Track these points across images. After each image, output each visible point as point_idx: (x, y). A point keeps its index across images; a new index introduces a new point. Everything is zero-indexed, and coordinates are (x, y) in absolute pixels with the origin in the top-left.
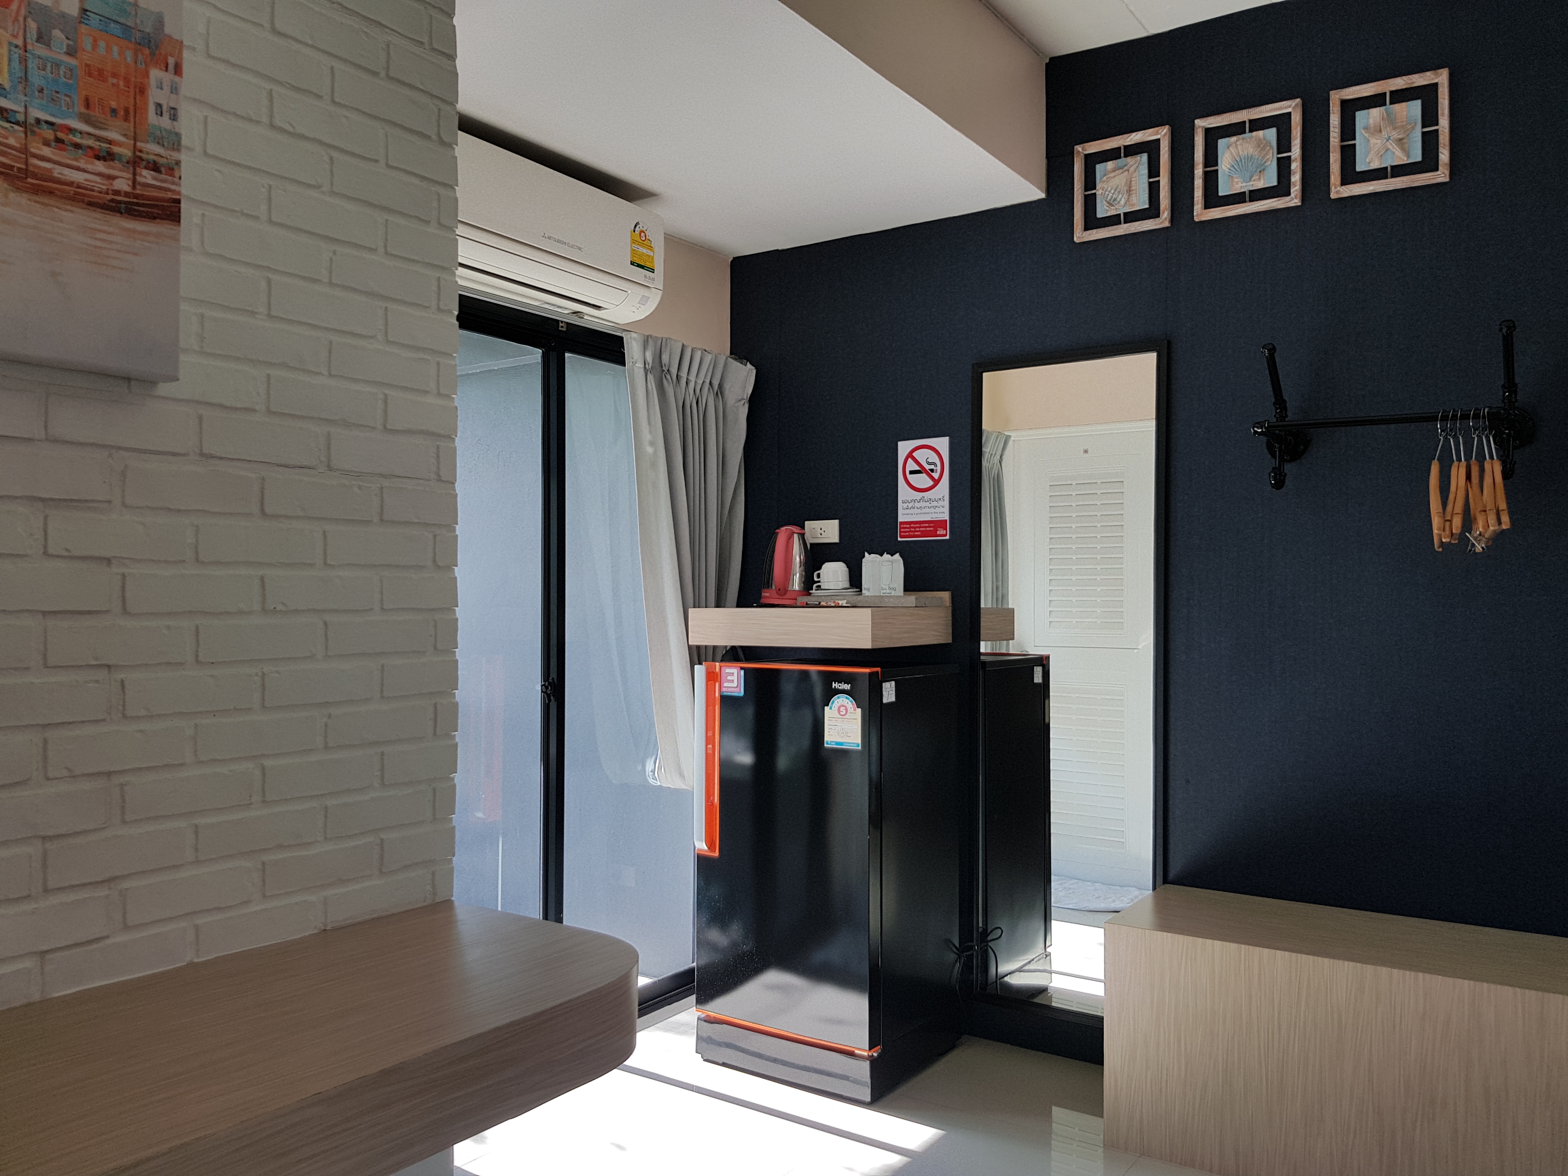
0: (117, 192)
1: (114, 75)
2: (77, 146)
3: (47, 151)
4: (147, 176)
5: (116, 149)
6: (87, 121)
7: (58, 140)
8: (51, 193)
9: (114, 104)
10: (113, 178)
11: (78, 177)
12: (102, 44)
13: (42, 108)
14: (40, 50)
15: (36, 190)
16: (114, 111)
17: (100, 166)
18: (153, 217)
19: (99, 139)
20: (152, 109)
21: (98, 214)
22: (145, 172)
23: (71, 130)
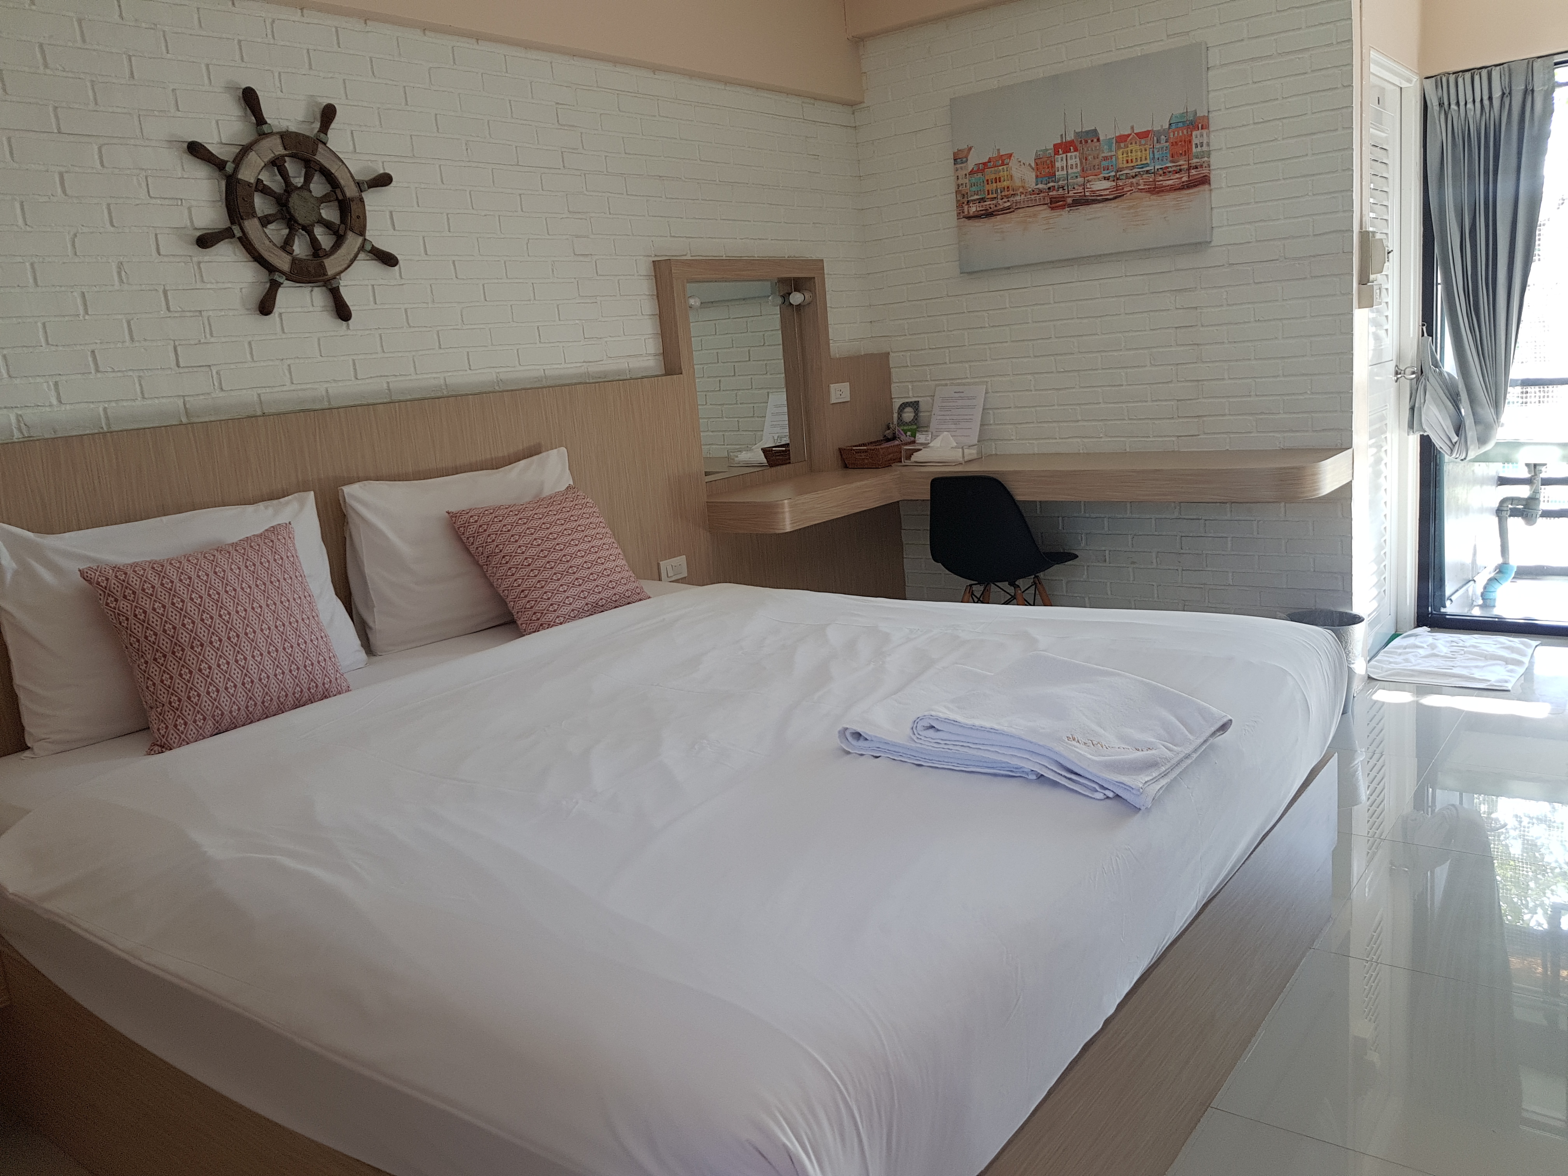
0: (1183, 182)
1: (1181, 141)
2: (1170, 172)
3: (1161, 178)
4: (1193, 172)
5: (1182, 167)
6: (1172, 162)
7: (1164, 173)
8: (1163, 191)
9: (1181, 152)
10: (1182, 177)
11: (1170, 182)
12: (1176, 133)
13: (1159, 164)
14: (1158, 146)
15: (1158, 192)
16: (1181, 154)
17: (1177, 176)
18: (1195, 186)
19: (1177, 166)
20: (1194, 146)
21: (1177, 192)
22: (1193, 171)
23: (1167, 167)
